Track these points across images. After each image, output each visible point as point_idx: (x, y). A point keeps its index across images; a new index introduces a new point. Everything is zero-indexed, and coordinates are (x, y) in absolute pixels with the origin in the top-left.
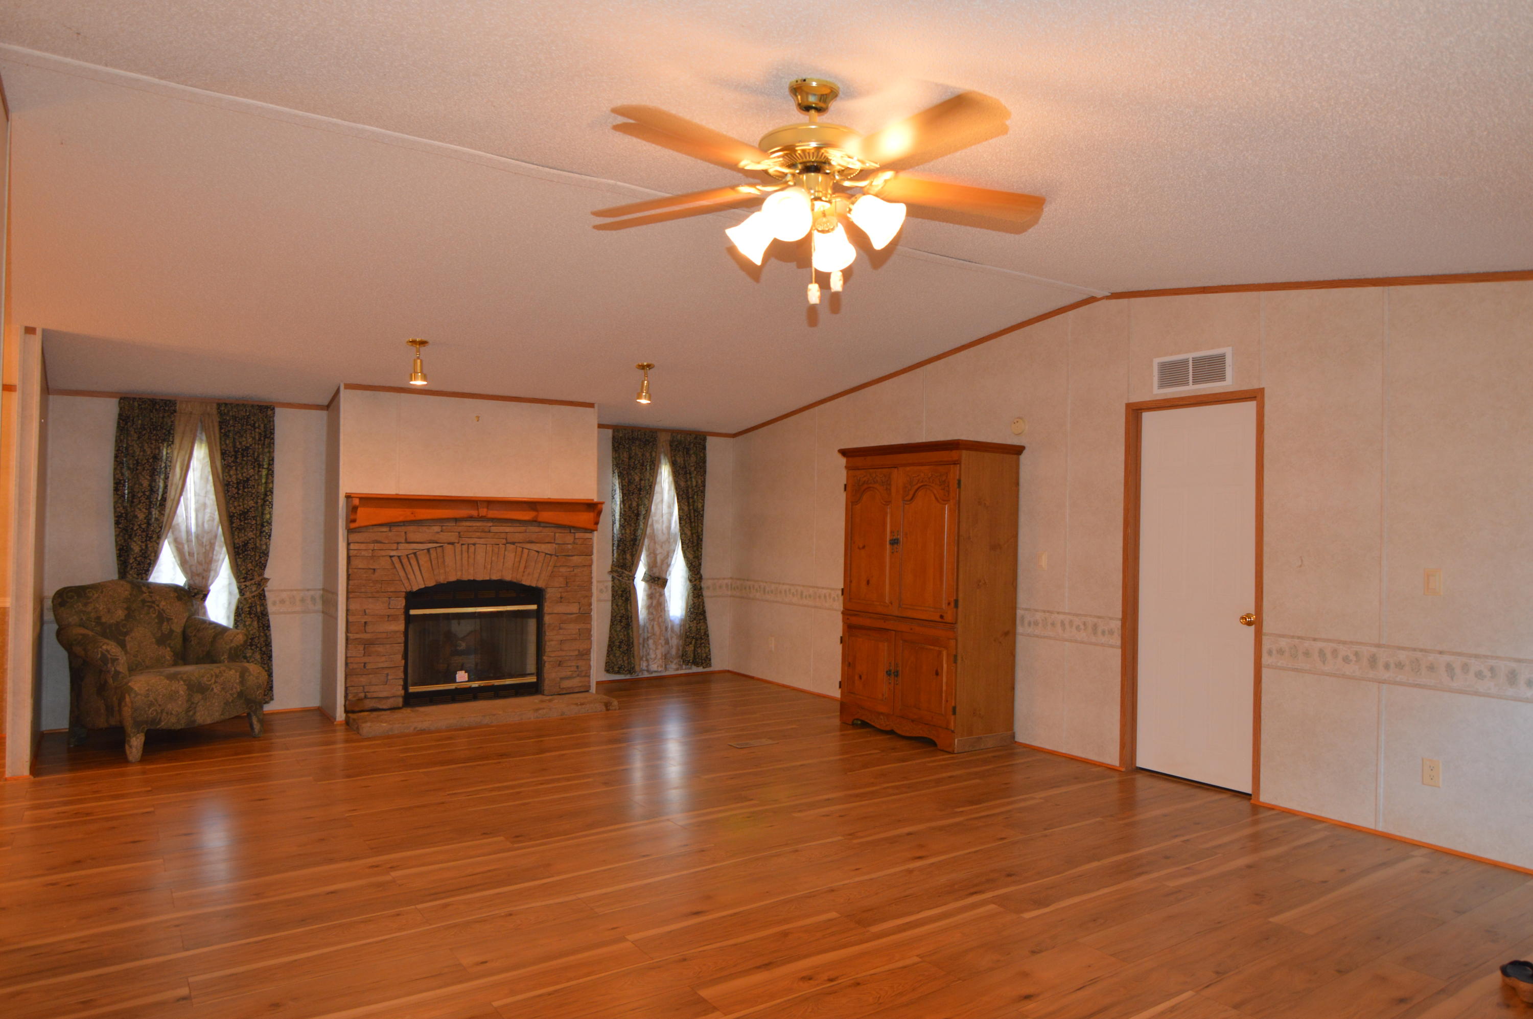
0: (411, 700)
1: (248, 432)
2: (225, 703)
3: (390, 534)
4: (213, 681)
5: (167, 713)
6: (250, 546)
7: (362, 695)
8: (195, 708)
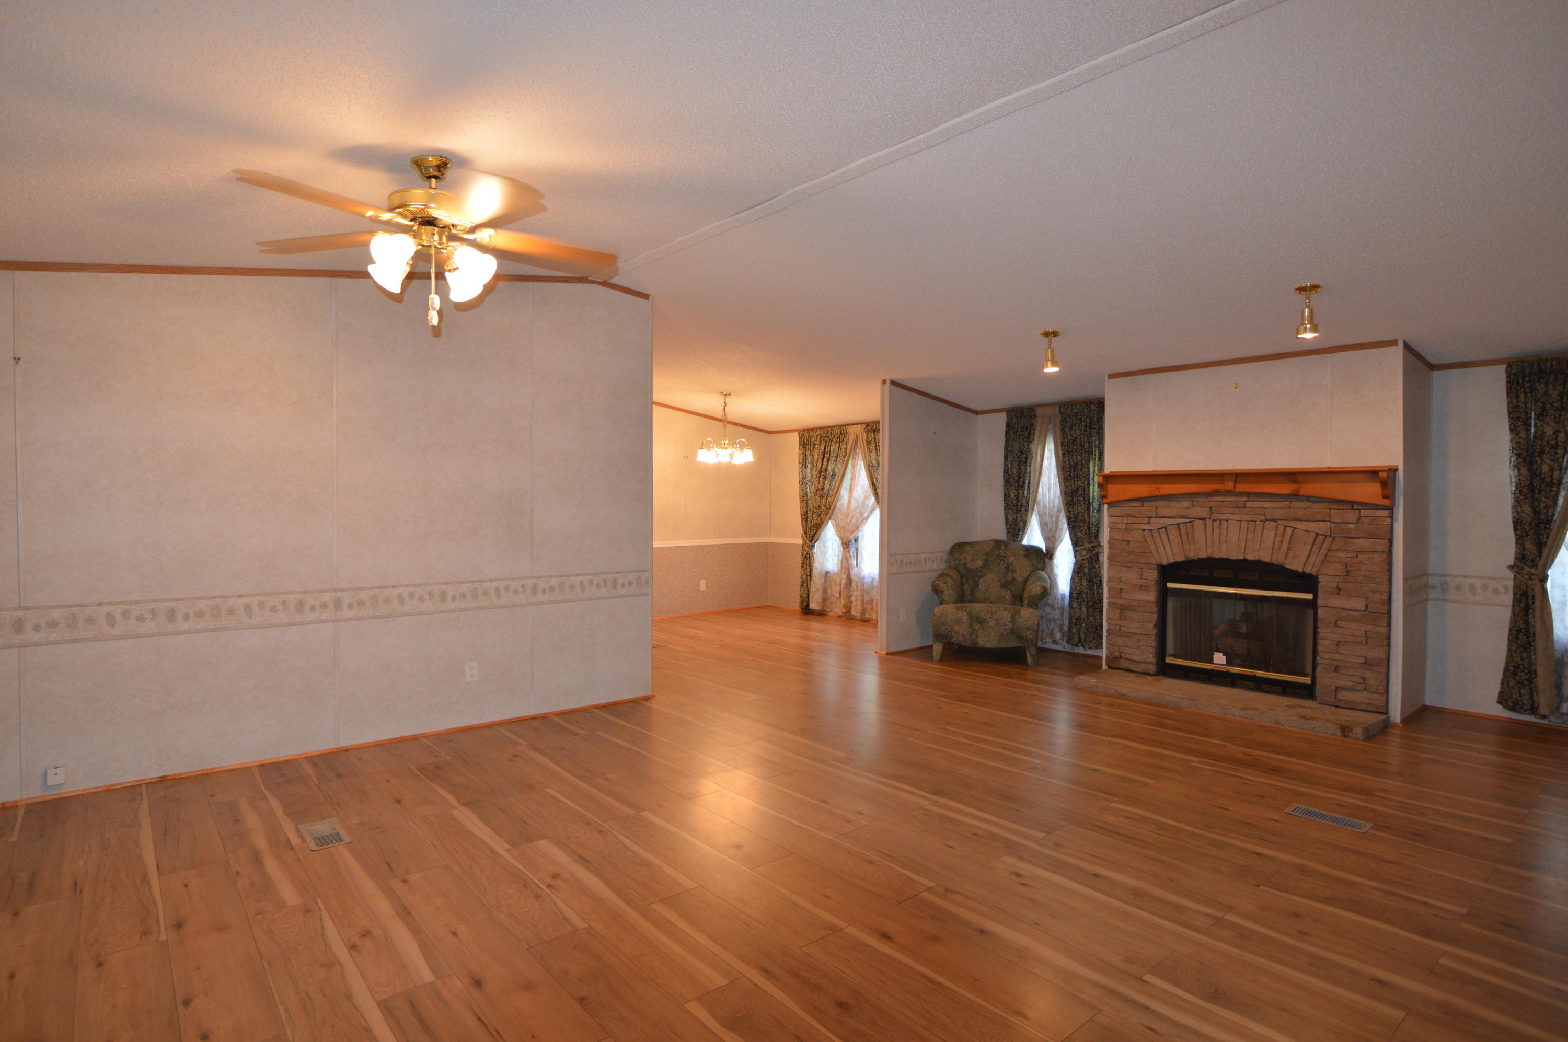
0: (1164, 670)
1: (1077, 425)
2: (1000, 635)
3: (1142, 509)
4: (989, 616)
5: (956, 633)
6: (1080, 518)
7: (1117, 654)
8: (976, 634)
